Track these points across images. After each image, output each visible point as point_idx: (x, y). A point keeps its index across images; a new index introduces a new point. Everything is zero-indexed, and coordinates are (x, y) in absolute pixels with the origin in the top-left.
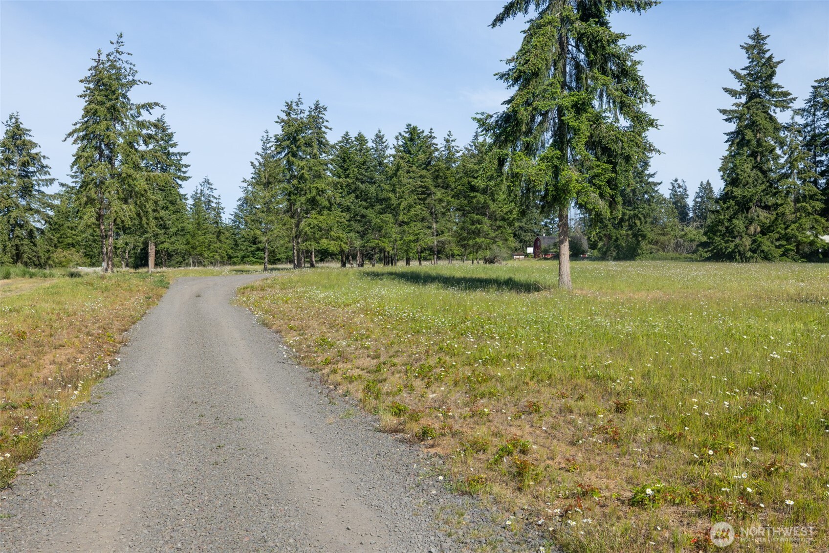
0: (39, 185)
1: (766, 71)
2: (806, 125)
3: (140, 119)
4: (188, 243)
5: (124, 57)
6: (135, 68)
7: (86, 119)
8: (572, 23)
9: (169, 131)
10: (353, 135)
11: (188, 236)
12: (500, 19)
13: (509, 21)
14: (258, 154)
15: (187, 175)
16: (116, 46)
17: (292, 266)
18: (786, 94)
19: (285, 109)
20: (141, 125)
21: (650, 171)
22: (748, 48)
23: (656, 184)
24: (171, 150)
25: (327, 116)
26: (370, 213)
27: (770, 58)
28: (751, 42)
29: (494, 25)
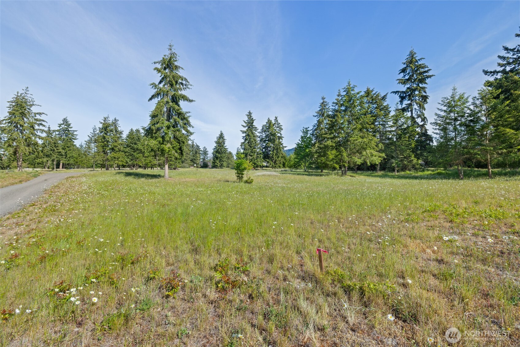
0: (4, 138)
1: (251, 122)
2: (261, 136)
3: (36, 118)
4: (74, 161)
5: (29, 95)
6: (34, 100)
7: (11, 116)
8: (169, 103)
9: (69, 123)
10: (134, 129)
11: (75, 159)
12: (151, 99)
13: (153, 100)
14: (91, 133)
15: (76, 138)
16: (25, 91)
17: (105, 169)
18: (256, 128)
19: (104, 119)
20: (37, 120)
21: (225, 145)
22: (248, 115)
23: (227, 149)
24: (70, 129)
25: (119, 122)
26: (135, 154)
27: (252, 118)
28: (248, 114)
29: (149, 101)
